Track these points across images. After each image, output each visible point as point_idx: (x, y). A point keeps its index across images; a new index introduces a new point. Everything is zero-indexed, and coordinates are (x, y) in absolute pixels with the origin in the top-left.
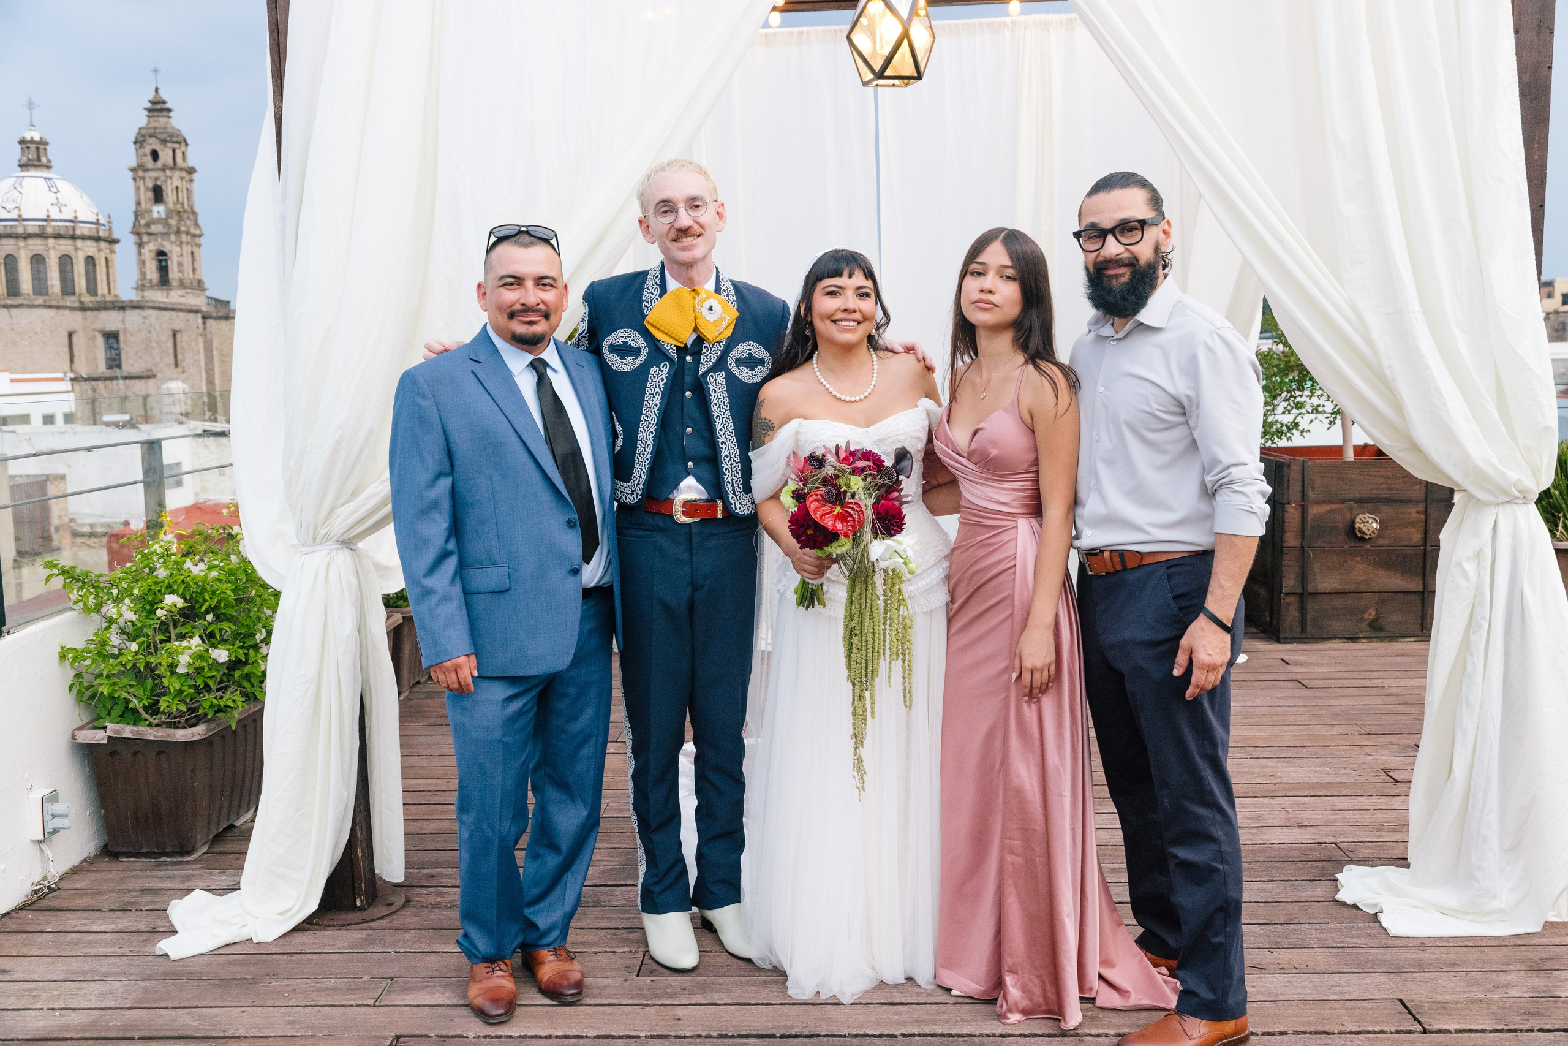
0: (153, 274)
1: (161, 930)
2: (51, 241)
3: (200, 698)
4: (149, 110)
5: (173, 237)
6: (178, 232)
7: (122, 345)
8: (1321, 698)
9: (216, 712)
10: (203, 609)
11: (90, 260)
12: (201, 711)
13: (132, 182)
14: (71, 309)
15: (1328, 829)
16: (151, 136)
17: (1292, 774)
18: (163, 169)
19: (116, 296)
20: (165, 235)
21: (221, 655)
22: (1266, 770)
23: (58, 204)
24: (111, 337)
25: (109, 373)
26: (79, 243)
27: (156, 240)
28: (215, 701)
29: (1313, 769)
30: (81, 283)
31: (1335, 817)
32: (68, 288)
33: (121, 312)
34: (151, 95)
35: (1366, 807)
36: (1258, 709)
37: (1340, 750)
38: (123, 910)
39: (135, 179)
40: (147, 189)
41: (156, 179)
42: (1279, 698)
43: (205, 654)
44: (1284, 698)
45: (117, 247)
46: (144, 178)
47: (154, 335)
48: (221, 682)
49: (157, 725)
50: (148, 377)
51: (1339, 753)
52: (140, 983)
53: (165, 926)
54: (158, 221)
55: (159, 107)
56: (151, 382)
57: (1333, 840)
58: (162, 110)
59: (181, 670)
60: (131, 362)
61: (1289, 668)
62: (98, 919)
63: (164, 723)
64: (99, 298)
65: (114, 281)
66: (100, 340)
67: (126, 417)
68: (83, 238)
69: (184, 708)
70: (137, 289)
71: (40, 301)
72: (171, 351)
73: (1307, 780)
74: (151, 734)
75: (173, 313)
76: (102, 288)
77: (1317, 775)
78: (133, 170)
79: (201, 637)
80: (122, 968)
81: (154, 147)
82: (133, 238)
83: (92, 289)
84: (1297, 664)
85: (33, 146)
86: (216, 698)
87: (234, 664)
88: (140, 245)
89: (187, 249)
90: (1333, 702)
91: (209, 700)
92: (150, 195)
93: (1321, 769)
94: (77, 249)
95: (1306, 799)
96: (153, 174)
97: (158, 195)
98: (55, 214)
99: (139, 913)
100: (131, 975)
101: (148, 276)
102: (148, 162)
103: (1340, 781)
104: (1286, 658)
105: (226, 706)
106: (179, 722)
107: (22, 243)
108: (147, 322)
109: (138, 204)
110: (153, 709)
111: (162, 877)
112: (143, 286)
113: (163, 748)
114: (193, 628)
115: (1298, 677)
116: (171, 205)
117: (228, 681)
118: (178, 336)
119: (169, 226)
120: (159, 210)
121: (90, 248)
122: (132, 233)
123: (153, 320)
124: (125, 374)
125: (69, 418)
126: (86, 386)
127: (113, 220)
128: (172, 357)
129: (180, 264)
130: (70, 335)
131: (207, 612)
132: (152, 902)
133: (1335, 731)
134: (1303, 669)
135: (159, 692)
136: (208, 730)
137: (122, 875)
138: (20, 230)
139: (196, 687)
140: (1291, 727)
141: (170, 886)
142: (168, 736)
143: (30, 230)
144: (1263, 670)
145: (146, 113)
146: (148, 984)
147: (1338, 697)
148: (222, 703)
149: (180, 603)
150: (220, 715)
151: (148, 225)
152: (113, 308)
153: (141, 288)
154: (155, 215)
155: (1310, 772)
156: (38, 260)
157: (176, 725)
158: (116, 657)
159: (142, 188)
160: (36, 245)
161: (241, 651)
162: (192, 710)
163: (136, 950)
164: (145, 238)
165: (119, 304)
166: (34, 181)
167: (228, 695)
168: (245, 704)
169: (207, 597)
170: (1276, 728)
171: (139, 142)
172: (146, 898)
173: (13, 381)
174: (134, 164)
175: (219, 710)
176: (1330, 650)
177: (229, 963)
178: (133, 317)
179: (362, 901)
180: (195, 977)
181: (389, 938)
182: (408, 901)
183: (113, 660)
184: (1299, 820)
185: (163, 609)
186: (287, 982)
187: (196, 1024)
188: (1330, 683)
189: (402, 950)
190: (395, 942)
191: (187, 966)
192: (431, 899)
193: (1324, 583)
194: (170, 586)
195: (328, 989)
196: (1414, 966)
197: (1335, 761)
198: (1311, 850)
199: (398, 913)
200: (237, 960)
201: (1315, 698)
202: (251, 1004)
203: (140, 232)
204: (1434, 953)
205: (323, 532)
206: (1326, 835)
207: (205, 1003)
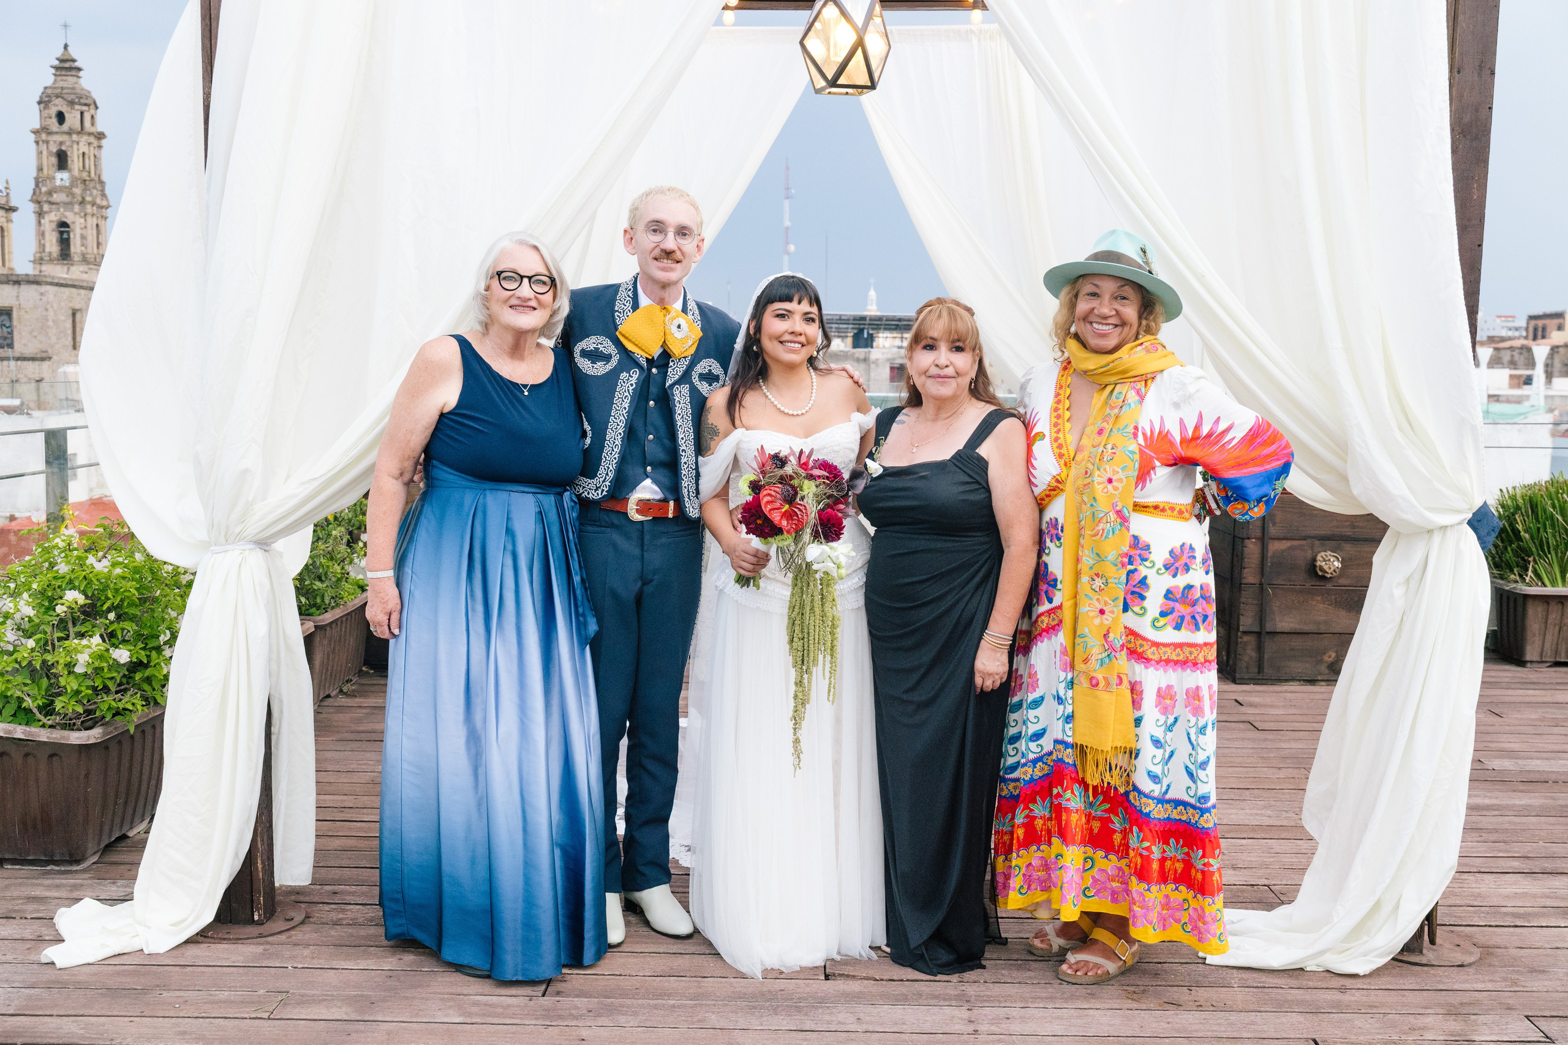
0: (52, 246)
1: (47, 938)
3: (98, 699)
4: (57, 68)
5: (77, 208)
6: (82, 202)
7: (15, 322)
8: (1271, 740)
9: (114, 715)
10: (105, 607)
12: (98, 714)
13: (34, 145)
15: (1263, 871)
16: (57, 97)
17: (1233, 816)
18: (69, 133)
19: (11, 269)
20: (68, 205)
21: (122, 655)
27: (58, 210)
28: (113, 704)
29: (1255, 811)
31: (1272, 859)
33: (16, 287)
34: (59, 52)
35: (1304, 851)
37: (1284, 794)
38: (7, 918)
39: (37, 143)
40: (50, 154)
41: (61, 143)
42: (1228, 739)
43: (106, 654)
44: (1233, 739)
45: (14, 216)
46: (47, 142)
47: (51, 313)
48: (120, 685)
49: (51, 727)
50: (43, 359)
51: (1282, 796)
52: (23, 990)
53: (50, 935)
54: (61, 189)
55: (67, 65)
56: (46, 364)
57: (1266, 882)
58: (70, 69)
59: (79, 670)
60: (24, 341)
61: (1243, 709)
63: (58, 724)
65: (9, 253)
67: (16, 402)
69: (80, 710)
70: (34, 262)
72: (70, 332)
73: (1247, 822)
74: (43, 735)
75: (74, 290)
77: (1257, 817)
78: (36, 132)
79: (101, 636)
80: (6, 975)
81: (60, 108)
82: (32, 207)
84: (1251, 705)
86: (114, 700)
87: (136, 666)
88: (40, 214)
89: (92, 222)
90: (1283, 745)
91: (107, 702)
92: (54, 160)
93: (1263, 812)
95: (1243, 841)
96: (59, 138)
97: (62, 160)
99: (24, 921)
100: (14, 982)
101: (47, 249)
102: (53, 123)
103: (1281, 824)
104: (1240, 699)
105: (125, 709)
106: (74, 724)
108: (44, 298)
109: (40, 169)
110: (48, 709)
111: (48, 886)
112: (41, 259)
113: (55, 751)
114: (94, 626)
115: (1251, 719)
116: (76, 173)
117: (128, 683)
118: (78, 316)
119: (73, 195)
120: (62, 178)
122: (31, 200)
123: (51, 297)
124: (17, 355)
127: (11, 186)
128: (70, 339)
129: (83, 237)
131: (109, 610)
132: (38, 911)
133: (1282, 774)
134: (1257, 711)
135: (55, 692)
136: (105, 734)
137: (7, 882)
139: (94, 689)
140: (1237, 769)
141: (56, 894)
142: (63, 738)
145: (53, 71)
146: (32, 991)
147: (1289, 740)
148: (121, 705)
149: (81, 600)
150: (117, 718)
151: (50, 193)
152: (7, 282)
153: (39, 261)
154: (58, 183)
155: (1251, 815)
157: (71, 727)
158: (11, 654)
159: (45, 153)
161: (143, 653)
162: (88, 712)
163: (20, 957)
164: (46, 207)
165: (15, 278)
167: (127, 698)
168: (145, 708)
169: (110, 595)
171: (44, 102)
172: (31, 907)
174: (38, 126)
175: (117, 713)
176: (1286, 692)
177: (119, 974)
178: (28, 293)
179: (259, 915)
180: (79, 986)
181: (287, 954)
182: (308, 917)
183: (5, 657)
184: (1234, 862)
185: (63, 604)
186: (178, 993)
187: (82, 1032)
188: (1284, 726)
189: (300, 966)
190: (293, 958)
191: (73, 975)
192: (334, 916)
193: (1283, 622)
194: (71, 582)
195: (221, 1001)
196: (1333, 1007)
197: (1278, 804)
198: (1243, 891)
199: (298, 929)
200: (126, 971)
201: (1265, 740)
202: (139, 1014)
203: (41, 200)
204: (1353, 995)
205: (237, 530)
206: (1260, 877)
207: (92, 1012)
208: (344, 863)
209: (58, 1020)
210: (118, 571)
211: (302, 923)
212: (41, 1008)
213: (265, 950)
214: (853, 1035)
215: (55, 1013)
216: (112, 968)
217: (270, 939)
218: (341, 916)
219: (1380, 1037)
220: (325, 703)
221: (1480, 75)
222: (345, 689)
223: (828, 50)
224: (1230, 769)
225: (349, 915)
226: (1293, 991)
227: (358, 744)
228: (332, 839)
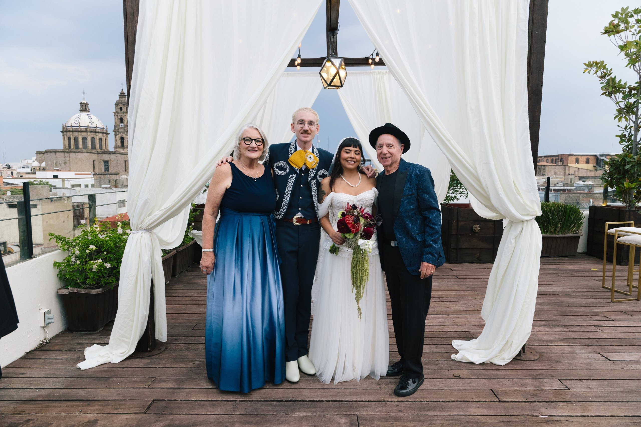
0: (119, 144)
1: (81, 358)
2: (89, 133)
3: (101, 279)
4: (120, 95)
5: (125, 133)
7: (109, 164)
8: (462, 282)
9: (106, 284)
10: (103, 250)
11: (100, 139)
12: (101, 284)
13: (114, 116)
14: (94, 153)
15: (466, 326)
16: (120, 103)
17: (454, 307)
18: (124, 113)
19: (108, 150)
21: (108, 265)
22: (446, 306)
23: (91, 122)
24: (106, 162)
25: (105, 173)
26: (97, 134)
27: (121, 134)
28: (106, 281)
30: (97, 146)
31: (468, 322)
32: (93, 147)
33: (109, 155)
34: (120, 91)
35: (478, 319)
36: (443, 285)
38: (70, 351)
39: (115, 116)
40: (118, 118)
41: (121, 116)
42: (450, 282)
43: (103, 265)
44: (452, 282)
45: (109, 135)
46: (118, 116)
47: (119, 162)
48: (109, 274)
49: (86, 288)
50: (117, 174)
51: (469, 301)
52: (69, 378)
53: (82, 357)
54: (122, 128)
55: (123, 95)
56: (118, 176)
57: (468, 330)
58: (124, 96)
59: (94, 270)
60: (112, 169)
61: (453, 272)
62: (60, 354)
63: (88, 287)
64: (102, 150)
65: (108, 146)
66: (103, 163)
67: (109, 186)
68: (99, 132)
69: (95, 283)
70: (114, 148)
71: (85, 151)
72: (124, 167)
74: (83, 291)
75: (125, 155)
76: (104, 147)
78: (114, 113)
79: (102, 259)
80: (64, 373)
81: (121, 106)
82: (114, 133)
83: (101, 147)
84: (455, 270)
85: (84, 105)
86: (106, 279)
87: (112, 269)
88: (116, 135)
90: (466, 283)
91: (103, 280)
92: (119, 120)
94: (96, 136)
95: (459, 316)
96: (121, 114)
97: (121, 120)
98: (90, 125)
99: (75, 352)
100: (67, 375)
101: (118, 144)
102: (119, 110)
103: (469, 310)
104: (452, 268)
105: (109, 282)
106: (93, 287)
107: (80, 134)
108: (117, 158)
109: (116, 123)
110: (84, 283)
111: (85, 339)
112: (116, 147)
113: (88, 296)
114: (100, 256)
115: (456, 275)
116: (125, 124)
117: (112, 273)
118: (126, 162)
119: (125, 130)
120: (122, 125)
121: (100, 136)
122: (113, 131)
123: (119, 157)
124: (110, 173)
125: (93, 186)
126: (98, 176)
127: (108, 127)
128: (124, 168)
129: (127, 141)
130: (94, 161)
131: (105, 251)
132: (80, 348)
133: (467, 293)
134: (457, 272)
135: (86, 278)
136: (103, 290)
137: (73, 338)
138: (79, 130)
139: (99, 276)
141: (87, 342)
142: (89, 292)
143: (82, 130)
144: (445, 272)
145: (119, 96)
146: (72, 379)
147: (468, 282)
148: (108, 281)
149: (94, 248)
150: (107, 285)
151: (118, 129)
152: (107, 153)
153: (116, 148)
154: (121, 126)
155: (460, 307)
156: (84, 139)
157: (93, 288)
158: (73, 265)
159: (117, 118)
160: (84, 134)
161: (116, 264)
162: (97, 283)
163: (71, 366)
164: (117, 133)
165: (109, 152)
166: (84, 116)
167: (110, 278)
168: (116, 282)
169: (105, 246)
170: (449, 291)
171: (116, 105)
172: (78, 347)
173: (75, 174)
174: (115, 111)
175: (107, 283)
176: (465, 266)
177: (101, 371)
178: (113, 156)
179: (150, 349)
180: (88, 376)
181: (158, 362)
182: (166, 348)
183: (72, 266)
184: (457, 323)
185: (88, 250)
186: (120, 379)
187: (85, 395)
188: (465, 277)
189: (161, 367)
190: (159, 364)
191: (87, 372)
192: (174, 348)
193: (464, 245)
194: (92, 242)
195: (133, 381)
196: (495, 377)
197: (468, 303)
198: (461, 334)
199: (162, 353)
200: (104, 370)
201: (461, 281)
202: (105, 387)
203: (116, 131)
204: (501, 372)
205: (140, 226)
206: (465, 329)
207: (90, 387)
208: (180, 328)
209: (78, 390)
210: (108, 238)
211: (164, 351)
212: (73, 385)
213: (151, 361)
214: (340, 390)
215: (78, 387)
216: (100, 369)
217: (153, 357)
218: (177, 348)
219: (512, 388)
220: (181, 274)
221: (538, 75)
222: (187, 269)
223: (328, 76)
224: (452, 291)
225: (180, 347)
226: (481, 371)
227: (189, 287)
228: (177, 320)
